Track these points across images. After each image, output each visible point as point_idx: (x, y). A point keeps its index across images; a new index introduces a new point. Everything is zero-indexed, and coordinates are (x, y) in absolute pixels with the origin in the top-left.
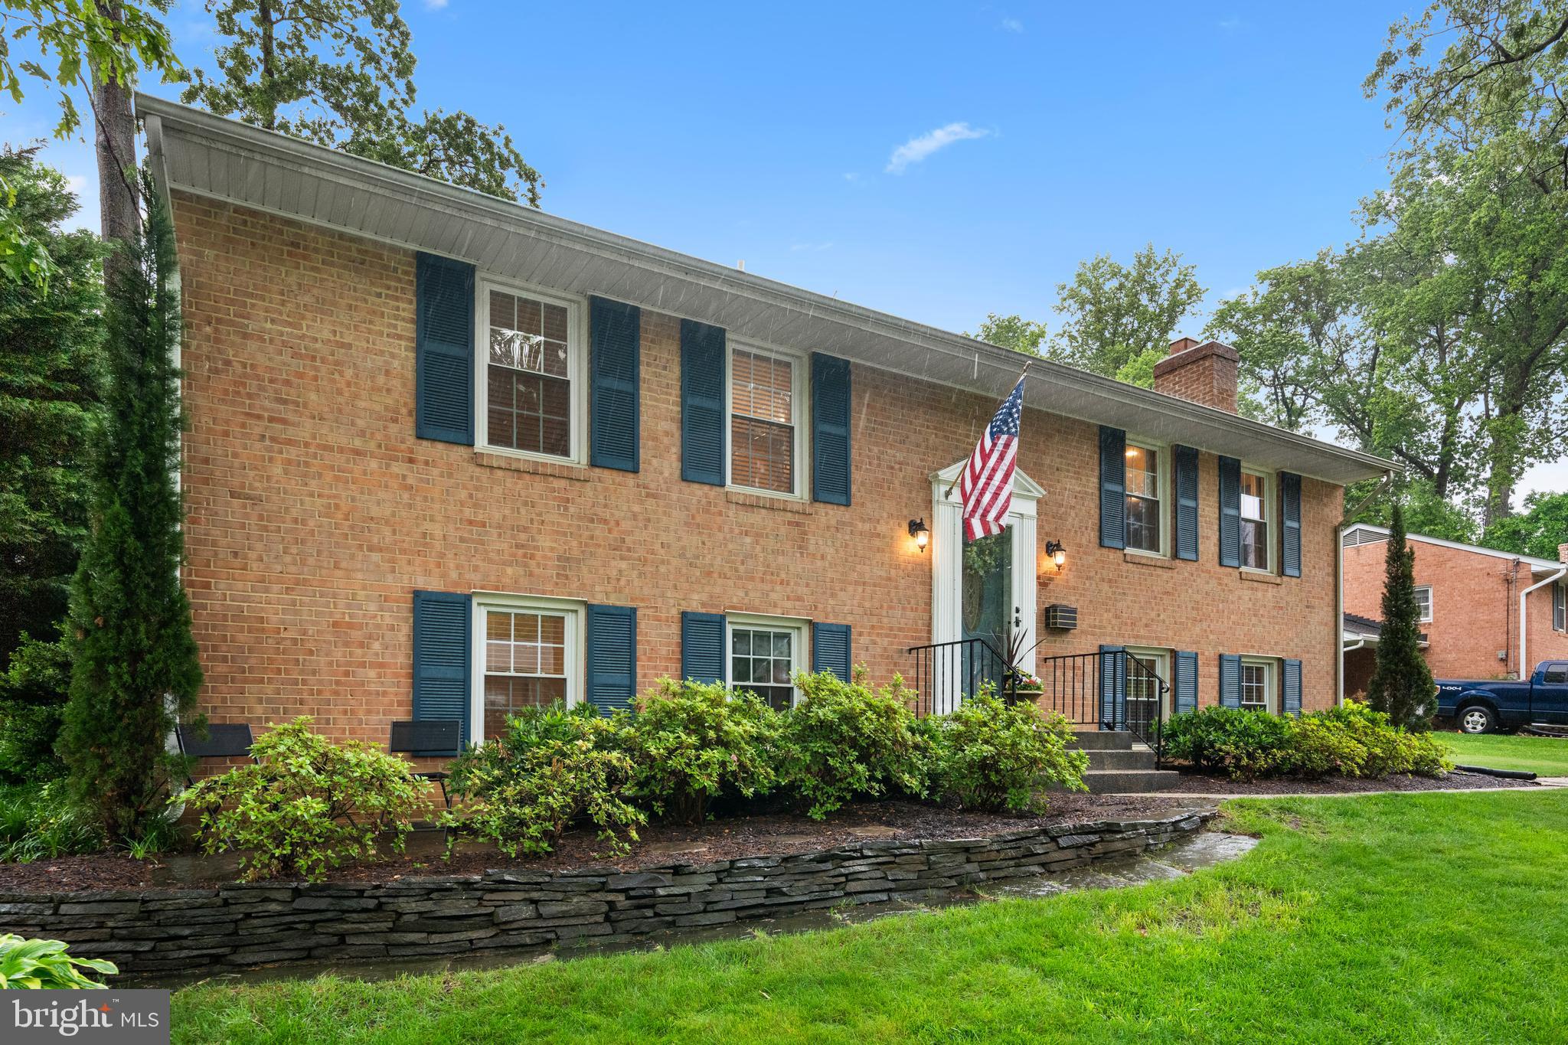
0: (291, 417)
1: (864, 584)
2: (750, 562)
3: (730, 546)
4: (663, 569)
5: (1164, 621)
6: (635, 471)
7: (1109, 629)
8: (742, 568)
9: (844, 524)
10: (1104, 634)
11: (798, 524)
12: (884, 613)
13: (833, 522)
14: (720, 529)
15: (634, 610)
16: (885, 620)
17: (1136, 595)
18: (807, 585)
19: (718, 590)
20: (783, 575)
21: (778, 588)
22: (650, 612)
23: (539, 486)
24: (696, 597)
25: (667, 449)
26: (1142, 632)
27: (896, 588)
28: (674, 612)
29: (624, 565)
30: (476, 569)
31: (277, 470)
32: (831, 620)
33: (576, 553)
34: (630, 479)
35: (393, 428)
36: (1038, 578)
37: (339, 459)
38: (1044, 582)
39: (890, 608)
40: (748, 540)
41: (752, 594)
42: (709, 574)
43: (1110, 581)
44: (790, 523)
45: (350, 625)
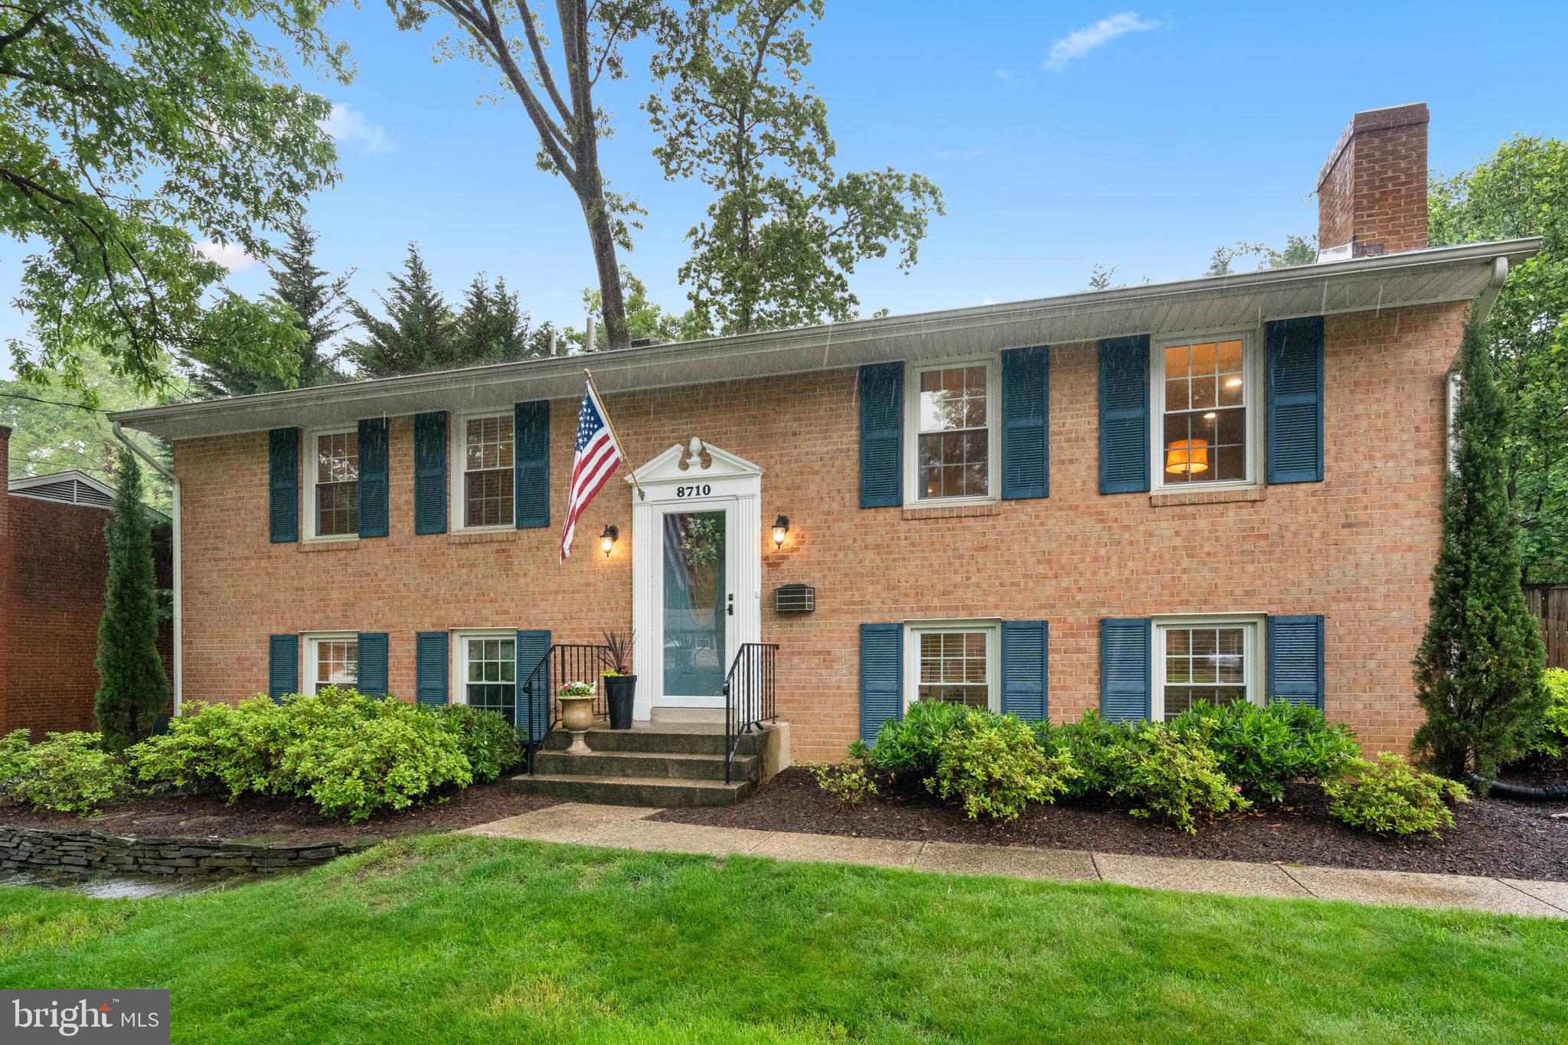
0: (220, 545)
1: (564, 592)
2: (466, 590)
3: (452, 578)
4: (405, 603)
5: (978, 585)
6: (386, 534)
7: (878, 603)
8: (459, 594)
9: (545, 543)
10: (868, 611)
11: (504, 551)
12: (583, 615)
13: (535, 543)
14: (444, 566)
15: (386, 635)
16: (586, 622)
17: (924, 559)
18: (512, 600)
19: (443, 613)
20: (492, 595)
21: (488, 605)
22: (397, 635)
23: (331, 559)
24: (427, 620)
25: (407, 514)
26: (936, 602)
27: (595, 592)
28: (413, 633)
29: (380, 603)
30: (300, 618)
31: (215, 576)
32: (534, 627)
33: (352, 599)
34: (383, 542)
35: (262, 540)
36: (765, 558)
37: (237, 564)
38: (771, 563)
39: (590, 610)
40: (464, 571)
41: (468, 614)
42: (436, 601)
43: (877, 547)
44: (497, 551)
45: (245, 659)
